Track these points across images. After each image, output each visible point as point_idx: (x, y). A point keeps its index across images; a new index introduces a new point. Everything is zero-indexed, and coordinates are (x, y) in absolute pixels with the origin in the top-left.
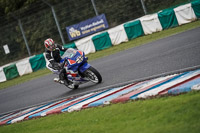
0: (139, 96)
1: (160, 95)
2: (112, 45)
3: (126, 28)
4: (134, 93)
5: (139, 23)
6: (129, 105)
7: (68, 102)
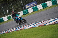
0: (46, 24)
1: (53, 24)
4: (45, 24)
5: (46, 4)
6: (44, 27)
7: (26, 26)
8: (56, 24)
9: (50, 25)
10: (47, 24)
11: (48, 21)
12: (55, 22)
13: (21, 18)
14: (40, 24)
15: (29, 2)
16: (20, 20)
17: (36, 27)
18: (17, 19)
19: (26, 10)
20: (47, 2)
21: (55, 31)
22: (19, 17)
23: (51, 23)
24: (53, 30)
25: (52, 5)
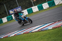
0: (32, 31)
1: (39, 31)
4: (30, 31)
5: (32, 9)
6: (29, 34)
7: (10, 34)
8: (42, 31)
9: (36, 32)
11: (34, 28)
12: (41, 29)
13: (25, 17)
14: (25, 32)
15: (13, 7)
16: (24, 20)
17: (21, 35)
18: (20, 19)
19: (10, 16)
20: (32, 8)
21: (42, 39)
22: (23, 16)
23: (37, 30)
24: (39, 37)
25: (38, 10)
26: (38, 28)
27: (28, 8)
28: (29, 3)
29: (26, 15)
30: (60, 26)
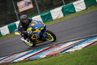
0: (14, 61)
2: (2, 36)
3: (9, 27)
4: (11, 60)
8: (30, 60)
9: (20, 62)
10: (16, 61)
11: (17, 56)
12: (28, 58)
14: (2, 61)
23: (22, 59)
26: (24, 56)
27: (10, 23)
28: (12, 16)
29: (6, 34)
30: (58, 54)
